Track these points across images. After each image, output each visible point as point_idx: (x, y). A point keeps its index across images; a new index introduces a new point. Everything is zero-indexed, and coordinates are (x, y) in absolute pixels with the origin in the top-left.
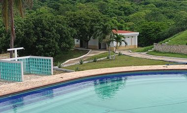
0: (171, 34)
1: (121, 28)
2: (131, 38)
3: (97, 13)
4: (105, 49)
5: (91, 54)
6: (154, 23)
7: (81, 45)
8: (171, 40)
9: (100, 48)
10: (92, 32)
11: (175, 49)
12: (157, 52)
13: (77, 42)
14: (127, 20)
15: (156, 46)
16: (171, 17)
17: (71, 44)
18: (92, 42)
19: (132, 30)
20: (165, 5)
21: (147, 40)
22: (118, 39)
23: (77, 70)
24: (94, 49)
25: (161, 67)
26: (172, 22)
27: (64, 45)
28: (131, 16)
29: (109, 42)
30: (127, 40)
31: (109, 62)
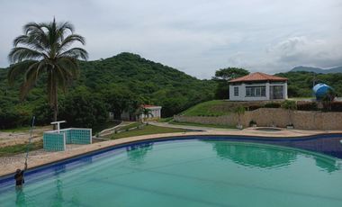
0: (186, 108)
1: (147, 103)
2: (156, 111)
3: (128, 91)
4: (135, 120)
5: (123, 125)
6: (173, 99)
7: (115, 118)
8: (186, 112)
9: (131, 120)
10: (124, 107)
11: (189, 119)
12: (176, 122)
13: (111, 115)
14: (151, 97)
15: (176, 118)
16: (185, 94)
17: (106, 117)
18: (124, 115)
19: (156, 105)
20: (180, 85)
21: (168, 113)
22: (146, 112)
23: (113, 138)
24: (126, 120)
25: (180, 134)
26: (186, 99)
27: (100, 117)
28: (154, 94)
29: (138, 115)
30: (153, 113)
31: (138, 131)
